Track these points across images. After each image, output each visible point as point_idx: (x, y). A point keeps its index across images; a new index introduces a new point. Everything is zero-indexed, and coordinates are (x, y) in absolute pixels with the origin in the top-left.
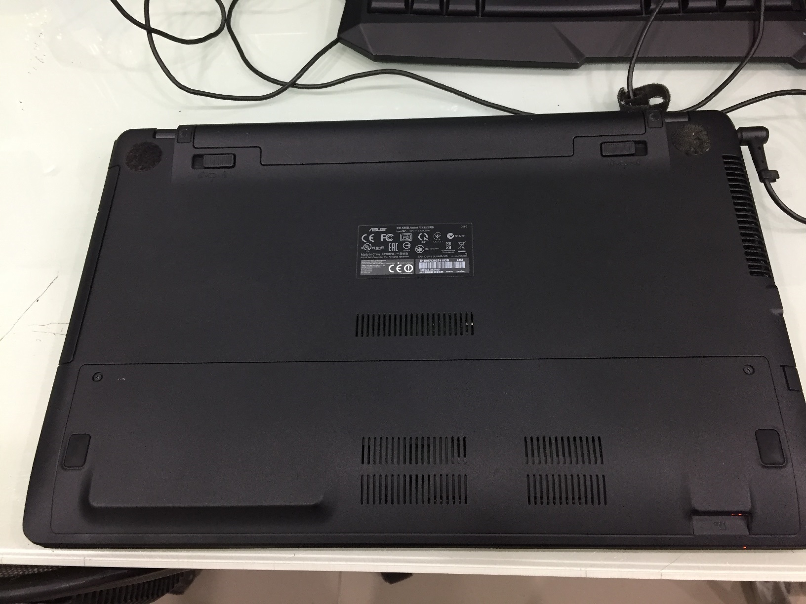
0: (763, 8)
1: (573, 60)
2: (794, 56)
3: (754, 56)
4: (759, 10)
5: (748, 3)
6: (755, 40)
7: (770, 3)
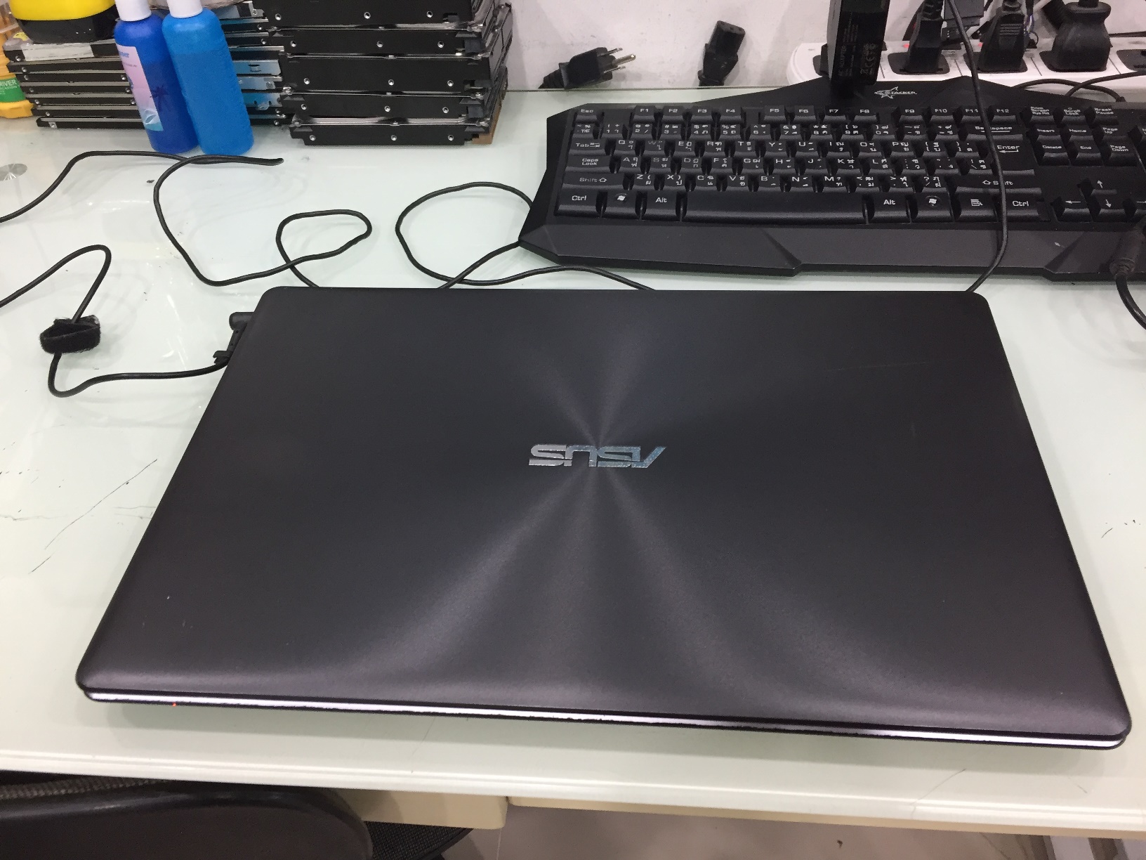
0: (1005, 221)
1: (786, 265)
2: (1046, 267)
3: (999, 266)
4: (1001, 221)
5: (987, 213)
6: (999, 249)
7: (1013, 213)
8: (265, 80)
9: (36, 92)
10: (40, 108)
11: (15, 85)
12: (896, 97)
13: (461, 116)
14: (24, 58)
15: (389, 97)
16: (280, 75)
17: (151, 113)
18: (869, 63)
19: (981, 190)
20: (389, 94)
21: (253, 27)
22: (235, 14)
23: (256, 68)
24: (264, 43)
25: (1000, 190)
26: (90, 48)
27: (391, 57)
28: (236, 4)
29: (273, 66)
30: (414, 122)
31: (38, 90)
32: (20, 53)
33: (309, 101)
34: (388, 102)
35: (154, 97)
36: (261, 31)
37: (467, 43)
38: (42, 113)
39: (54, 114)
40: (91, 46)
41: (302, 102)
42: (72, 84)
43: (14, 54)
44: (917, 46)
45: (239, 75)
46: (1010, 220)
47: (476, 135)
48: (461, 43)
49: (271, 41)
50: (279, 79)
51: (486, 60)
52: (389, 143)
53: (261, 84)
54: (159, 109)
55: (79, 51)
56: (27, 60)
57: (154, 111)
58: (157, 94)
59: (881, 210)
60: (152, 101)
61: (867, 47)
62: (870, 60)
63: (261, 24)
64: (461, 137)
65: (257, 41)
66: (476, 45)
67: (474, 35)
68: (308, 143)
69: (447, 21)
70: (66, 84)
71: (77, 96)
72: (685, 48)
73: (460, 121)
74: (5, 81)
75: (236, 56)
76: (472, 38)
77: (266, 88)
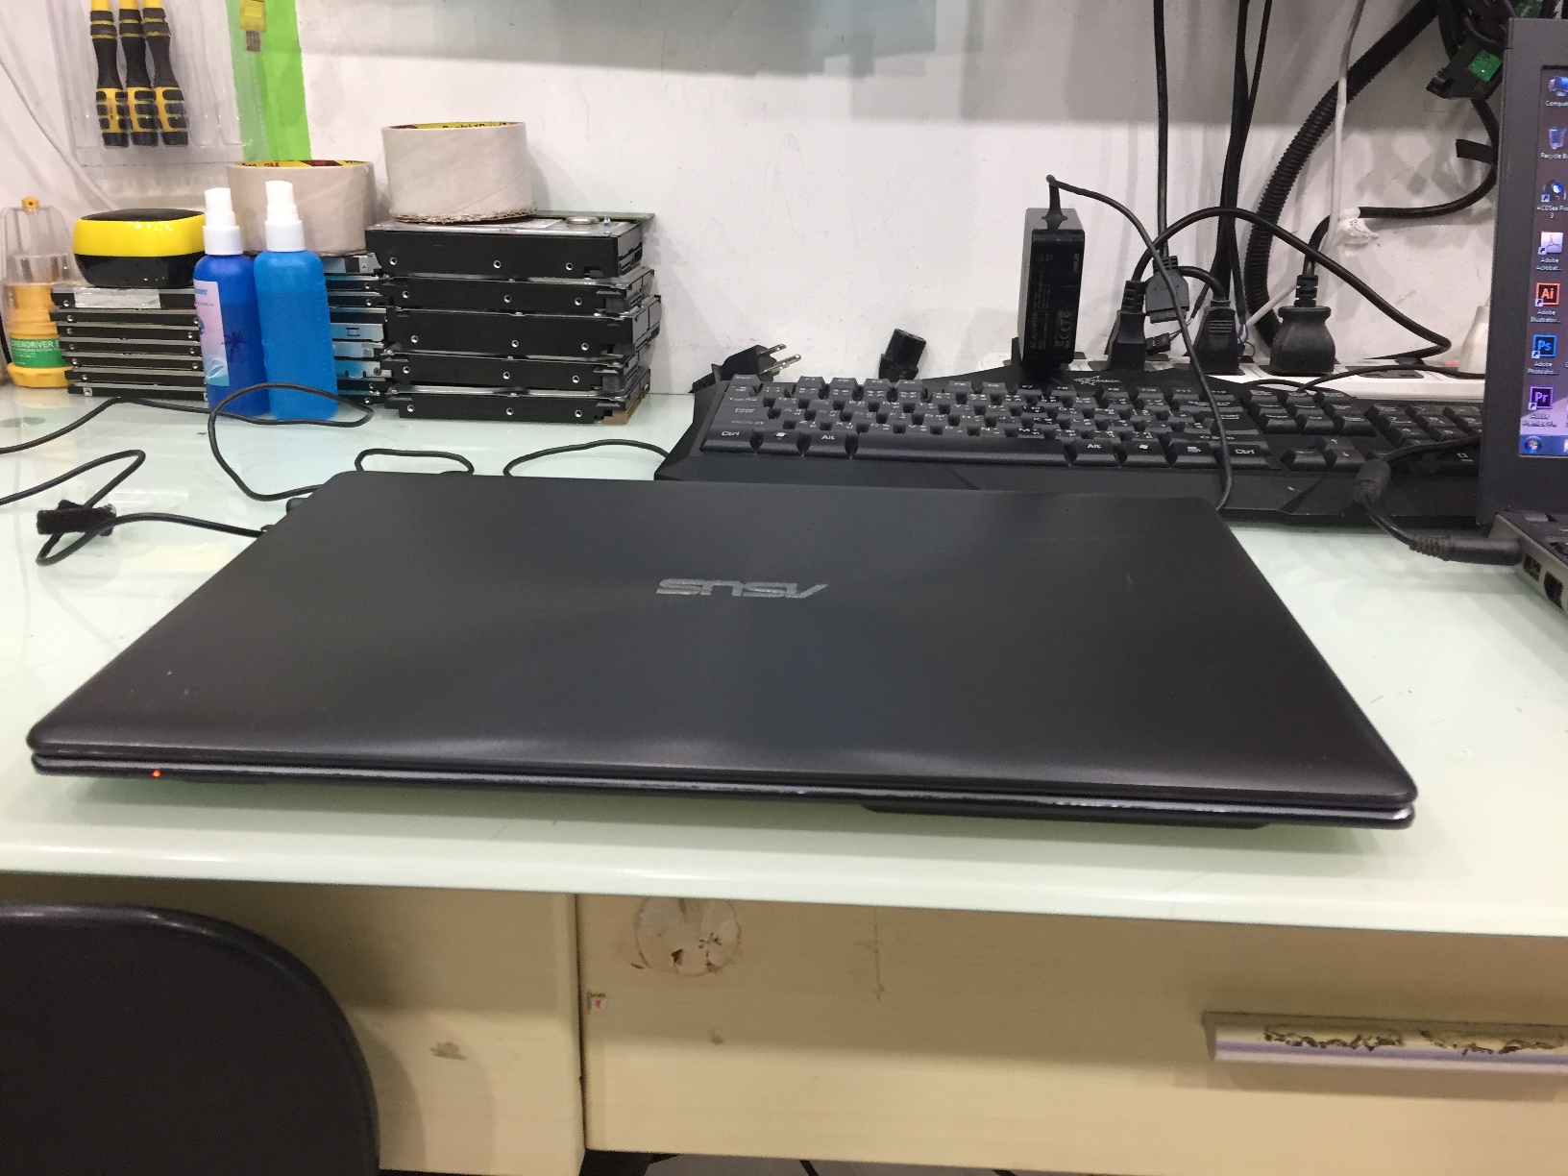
0: (1228, 468)
5: (1208, 460)
6: (1223, 490)
7: (1235, 461)
8: (363, 346)
9: (76, 350)
10: (77, 370)
11: (51, 347)
12: (1097, 384)
13: (593, 389)
14: (74, 302)
15: (510, 362)
16: (382, 341)
17: (218, 362)
18: (1064, 334)
19: (1199, 442)
20: (510, 358)
21: (360, 285)
22: (340, 267)
23: (354, 332)
24: (369, 304)
25: (1222, 443)
26: (158, 297)
27: (518, 314)
28: (343, 257)
29: (376, 331)
30: (535, 393)
31: (80, 347)
32: (70, 297)
33: (414, 362)
34: (509, 367)
35: (226, 343)
36: (368, 290)
37: (609, 302)
38: (78, 376)
39: (92, 378)
40: (160, 295)
41: (404, 364)
42: (125, 341)
43: (62, 299)
44: (1120, 341)
45: (334, 340)
46: (1235, 468)
47: (609, 412)
48: (601, 303)
49: (376, 303)
50: (381, 345)
51: (629, 322)
52: (501, 418)
53: (357, 350)
54: (230, 359)
55: (144, 300)
56: (78, 305)
57: (223, 361)
58: (232, 341)
59: (1083, 453)
60: (223, 348)
61: (1060, 314)
62: (1064, 330)
63: (370, 283)
64: (593, 414)
65: (361, 302)
66: (618, 303)
67: (618, 293)
68: (404, 415)
69: (587, 276)
70: (117, 341)
71: (127, 356)
72: (859, 358)
73: (592, 395)
74: (40, 341)
75: (336, 317)
76: (616, 296)
77: (362, 355)
